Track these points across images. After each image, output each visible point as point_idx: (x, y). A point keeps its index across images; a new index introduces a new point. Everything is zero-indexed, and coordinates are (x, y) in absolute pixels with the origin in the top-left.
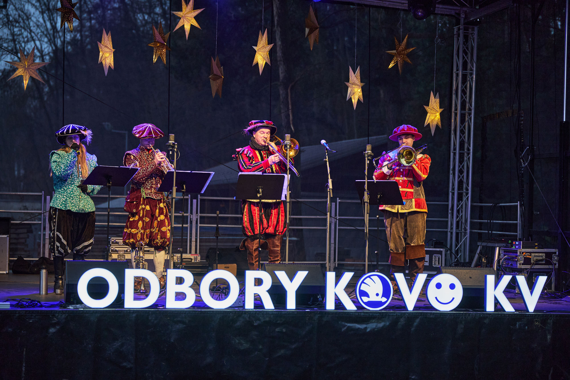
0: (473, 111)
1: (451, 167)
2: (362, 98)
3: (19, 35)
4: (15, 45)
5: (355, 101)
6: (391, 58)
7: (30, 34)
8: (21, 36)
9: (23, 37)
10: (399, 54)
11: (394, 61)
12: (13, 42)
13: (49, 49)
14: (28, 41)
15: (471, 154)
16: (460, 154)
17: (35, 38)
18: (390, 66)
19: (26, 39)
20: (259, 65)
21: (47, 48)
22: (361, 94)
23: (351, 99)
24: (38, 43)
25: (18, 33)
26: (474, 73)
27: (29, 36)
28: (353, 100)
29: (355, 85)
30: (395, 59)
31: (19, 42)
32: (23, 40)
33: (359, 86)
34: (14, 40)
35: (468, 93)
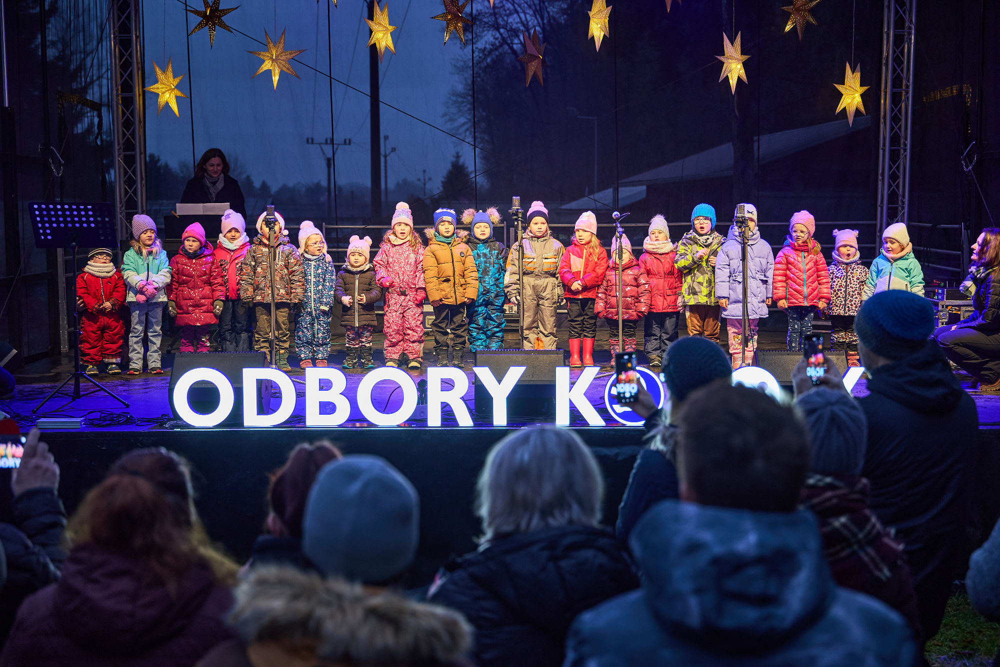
0: (911, 88)
1: (880, 171)
2: (744, 77)
3: (501, 7)
4: (496, 19)
5: (733, 82)
6: (786, 17)
7: (513, 5)
8: (502, 9)
9: (505, 10)
10: (798, 10)
11: (792, 21)
12: (493, 17)
13: (534, 22)
14: (511, 14)
15: (908, 151)
16: (891, 151)
17: (519, 9)
18: (786, 29)
19: (508, 12)
20: (595, 37)
21: (532, 21)
22: (742, 72)
23: (727, 78)
24: (522, 15)
25: (499, 5)
26: (913, 31)
27: (512, 7)
28: (731, 81)
29: (732, 59)
30: (793, 19)
31: (501, 16)
32: (504, 13)
33: (738, 60)
34: (495, 14)
35: (905, 62)
